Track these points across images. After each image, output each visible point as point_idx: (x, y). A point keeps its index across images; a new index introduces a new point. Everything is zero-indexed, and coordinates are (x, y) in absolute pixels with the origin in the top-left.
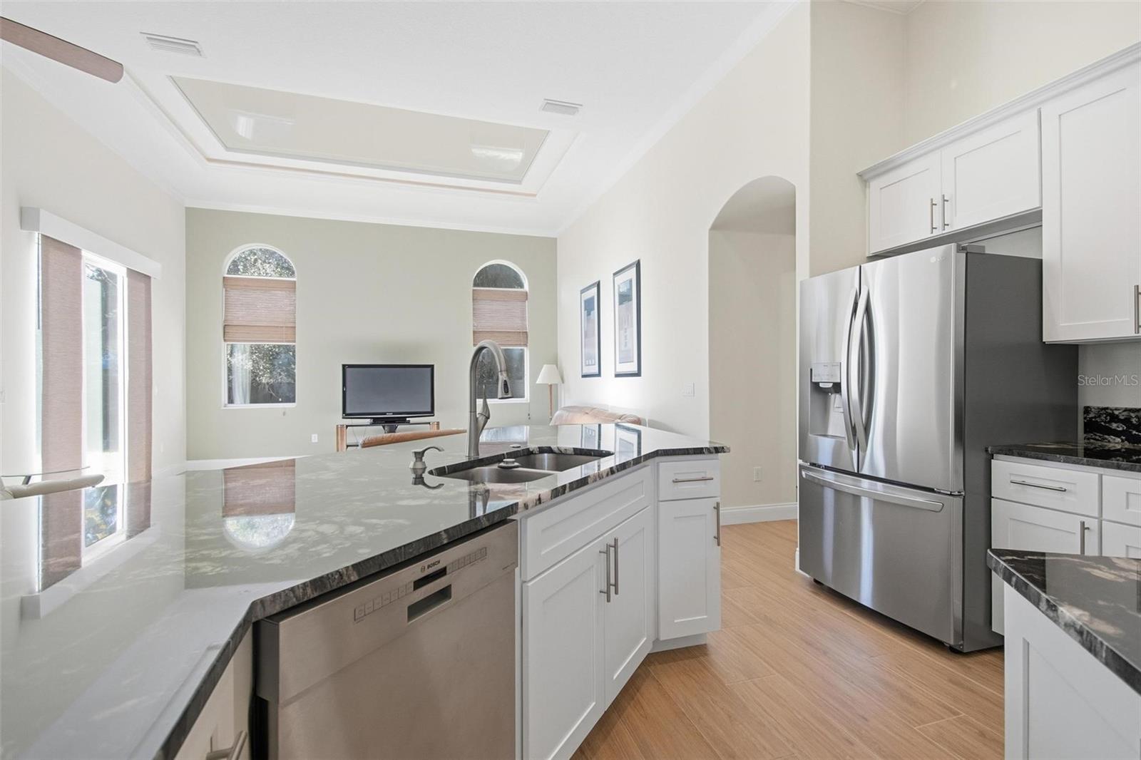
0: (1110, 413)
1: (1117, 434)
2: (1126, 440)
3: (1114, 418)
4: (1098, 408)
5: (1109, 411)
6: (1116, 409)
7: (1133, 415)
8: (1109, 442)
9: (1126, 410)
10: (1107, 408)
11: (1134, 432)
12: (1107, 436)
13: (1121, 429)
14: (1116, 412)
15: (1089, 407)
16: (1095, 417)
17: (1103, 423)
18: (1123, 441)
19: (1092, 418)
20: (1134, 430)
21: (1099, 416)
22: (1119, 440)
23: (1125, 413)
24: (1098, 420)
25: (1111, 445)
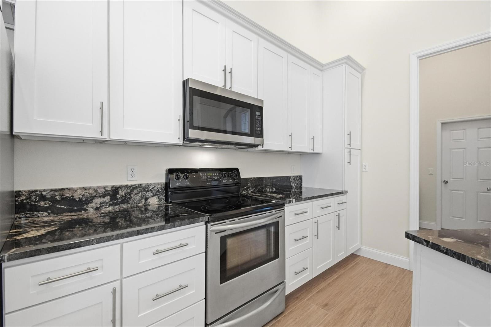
0: (39, 194)
1: (45, 209)
2: (51, 213)
3: (43, 198)
4: (29, 191)
5: (39, 193)
6: (44, 191)
7: (57, 194)
8: (38, 217)
9: (52, 190)
10: (37, 191)
11: (58, 206)
12: (36, 213)
13: (48, 205)
14: (44, 193)
15: (20, 191)
16: (26, 199)
17: (33, 203)
18: (49, 214)
19: (23, 200)
20: (58, 204)
21: (30, 198)
22: (46, 214)
23: (52, 193)
24: (29, 201)
25: (40, 219)
